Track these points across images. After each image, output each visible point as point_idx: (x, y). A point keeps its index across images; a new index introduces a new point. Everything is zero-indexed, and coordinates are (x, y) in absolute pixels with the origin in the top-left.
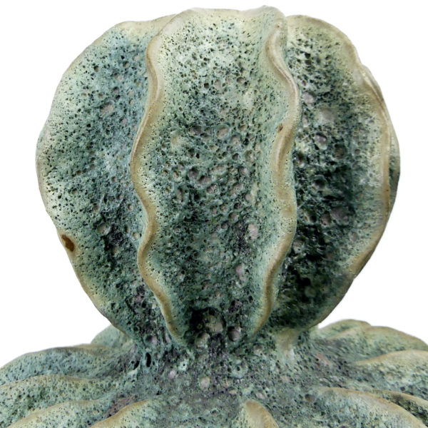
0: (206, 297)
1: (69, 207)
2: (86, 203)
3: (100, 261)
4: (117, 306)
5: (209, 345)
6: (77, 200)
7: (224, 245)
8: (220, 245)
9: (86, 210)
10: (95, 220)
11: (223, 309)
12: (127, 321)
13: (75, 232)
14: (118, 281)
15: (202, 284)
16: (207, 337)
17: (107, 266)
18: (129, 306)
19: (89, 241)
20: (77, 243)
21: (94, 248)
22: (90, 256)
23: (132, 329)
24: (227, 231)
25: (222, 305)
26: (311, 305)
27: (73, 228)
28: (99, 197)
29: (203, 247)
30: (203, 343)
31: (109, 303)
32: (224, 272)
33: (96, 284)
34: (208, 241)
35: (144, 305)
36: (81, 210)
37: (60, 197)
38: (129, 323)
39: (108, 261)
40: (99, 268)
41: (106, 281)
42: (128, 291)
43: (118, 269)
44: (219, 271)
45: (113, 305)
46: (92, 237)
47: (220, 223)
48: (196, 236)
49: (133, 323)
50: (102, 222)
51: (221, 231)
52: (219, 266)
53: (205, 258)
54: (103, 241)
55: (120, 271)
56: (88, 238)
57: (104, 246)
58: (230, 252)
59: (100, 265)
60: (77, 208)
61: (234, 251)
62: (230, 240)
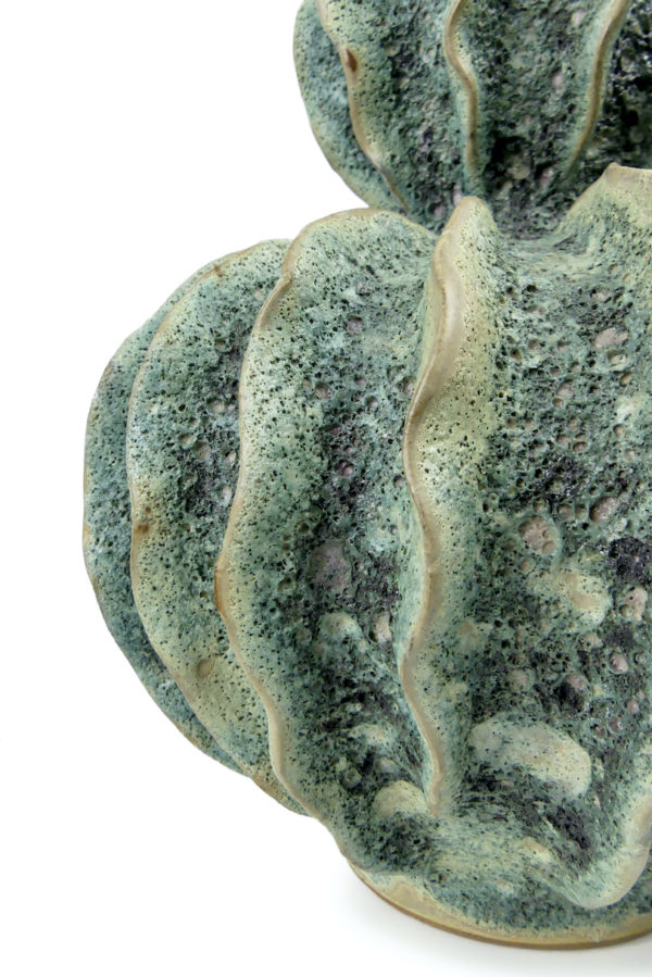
0: (513, 121)
1: (354, 17)
2: (373, 15)
3: (384, 90)
4: (397, 159)
5: (511, 196)
6: (364, 12)
7: (540, 43)
8: (536, 44)
9: (373, 23)
10: (382, 36)
11: (533, 139)
12: (407, 183)
13: (359, 46)
14: (401, 124)
15: (509, 100)
16: (508, 186)
17: (391, 100)
18: (412, 162)
19: (375, 60)
20: (361, 61)
21: (379, 70)
22: (373, 82)
23: (413, 195)
24: (546, 23)
25: (532, 133)
26: (638, 152)
27: (357, 40)
28: (388, 11)
29: (514, 46)
30: (503, 194)
31: (388, 154)
32: (537, 82)
33: (375, 127)
34: (522, 37)
35: (430, 158)
36: (367, 22)
37: (343, 8)
38: (409, 186)
39: (394, 92)
40: (382, 101)
41: (387, 125)
42: (412, 140)
43: (403, 107)
44: (532, 81)
45: (393, 157)
46: (378, 55)
47: (538, 11)
48: (510, 27)
49: (414, 186)
50: (390, 39)
51: (538, 23)
52: (534, 73)
53: (516, 62)
54: (390, 63)
55: (405, 110)
56: (374, 55)
57: (390, 70)
58: (547, 53)
59: (383, 96)
60: (363, 20)
61: (553, 51)
62: (549, 36)
